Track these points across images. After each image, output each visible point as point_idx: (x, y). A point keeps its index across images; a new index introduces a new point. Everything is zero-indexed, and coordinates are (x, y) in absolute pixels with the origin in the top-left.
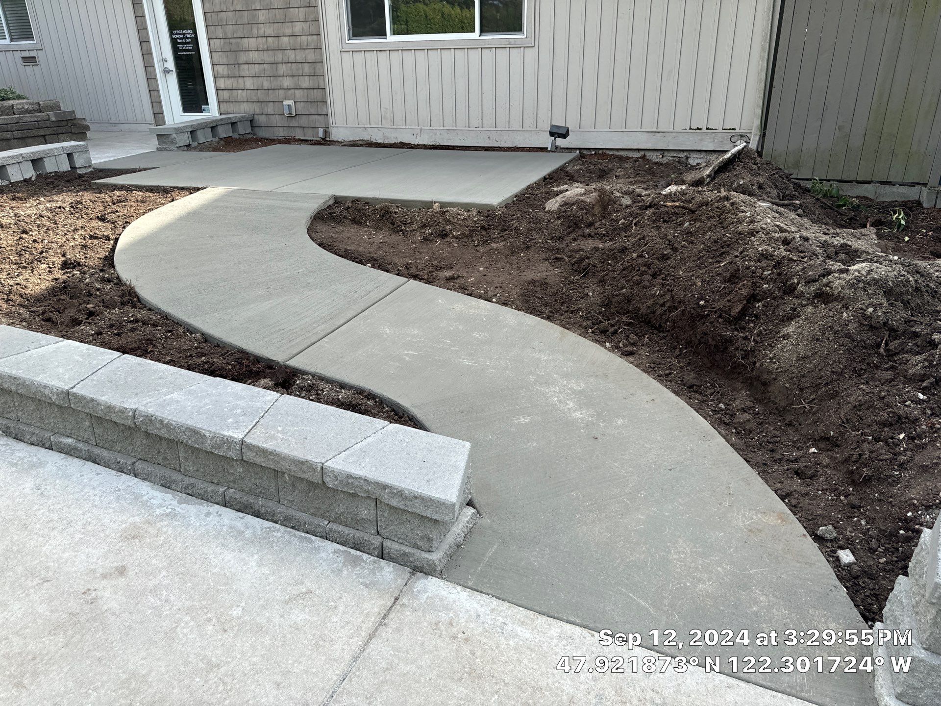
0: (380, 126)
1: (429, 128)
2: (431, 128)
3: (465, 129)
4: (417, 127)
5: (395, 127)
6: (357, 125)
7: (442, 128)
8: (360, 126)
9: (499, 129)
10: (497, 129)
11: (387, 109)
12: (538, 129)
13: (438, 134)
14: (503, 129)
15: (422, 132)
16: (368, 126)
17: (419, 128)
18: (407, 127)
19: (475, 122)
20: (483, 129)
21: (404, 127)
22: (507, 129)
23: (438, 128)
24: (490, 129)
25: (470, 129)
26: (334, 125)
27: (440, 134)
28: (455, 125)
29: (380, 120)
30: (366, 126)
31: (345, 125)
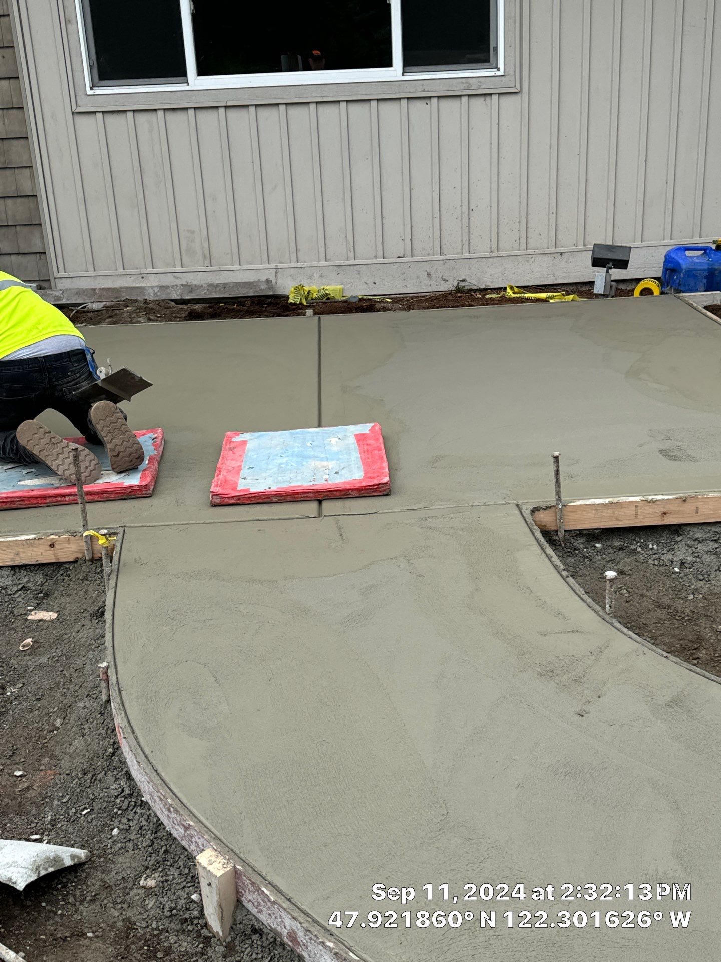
0: (179, 269)
1: (294, 264)
2: (299, 265)
3: (374, 261)
4: (266, 265)
5: (214, 268)
6: (120, 270)
7: (323, 263)
8: (128, 271)
9: (448, 257)
10: (443, 257)
11: (193, 233)
12: (530, 251)
13: (317, 276)
14: (459, 256)
15: (279, 275)
16: (150, 270)
17: (273, 265)
18: (244, 267)
19: (395, 246)
20: (415, 259)
21: (236, 267)
22: (466, 255)
23: (315, 264)
24: (429, 258)
25: (386, 260)
26: (62, 274)
27: (321, 276)
28: (351, 254)
29: (177, 255)
30: (143, 271)
31: (91, 272)
